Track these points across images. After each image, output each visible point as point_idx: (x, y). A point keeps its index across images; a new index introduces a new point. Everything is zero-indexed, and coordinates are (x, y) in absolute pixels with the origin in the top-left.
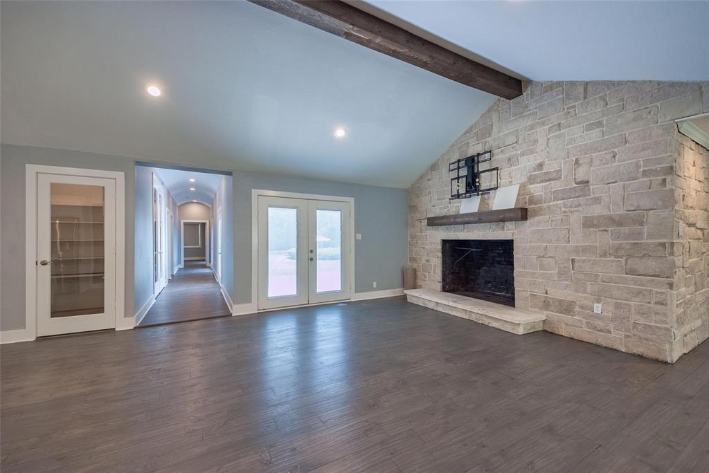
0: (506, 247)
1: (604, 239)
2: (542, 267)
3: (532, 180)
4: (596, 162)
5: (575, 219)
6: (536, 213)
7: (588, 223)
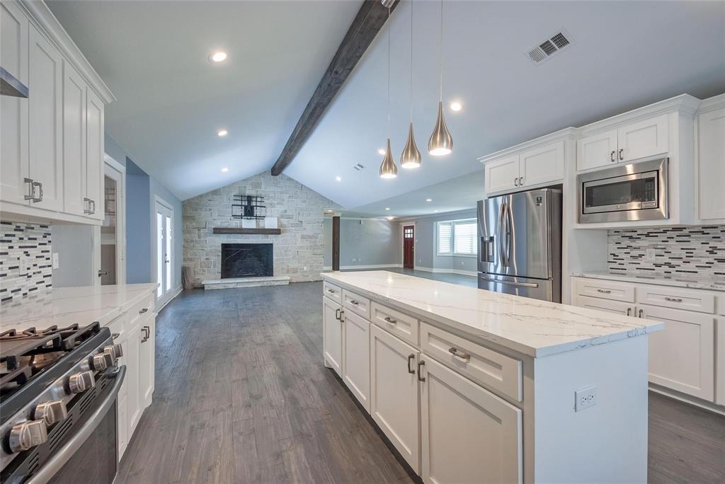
0: (269, 247)
1: (307, 243)
2: (286, 255)
3: (282, 216)
4: (305, 215)
5: (299, 235)
6: (285, 231)
7: (303, 237)
